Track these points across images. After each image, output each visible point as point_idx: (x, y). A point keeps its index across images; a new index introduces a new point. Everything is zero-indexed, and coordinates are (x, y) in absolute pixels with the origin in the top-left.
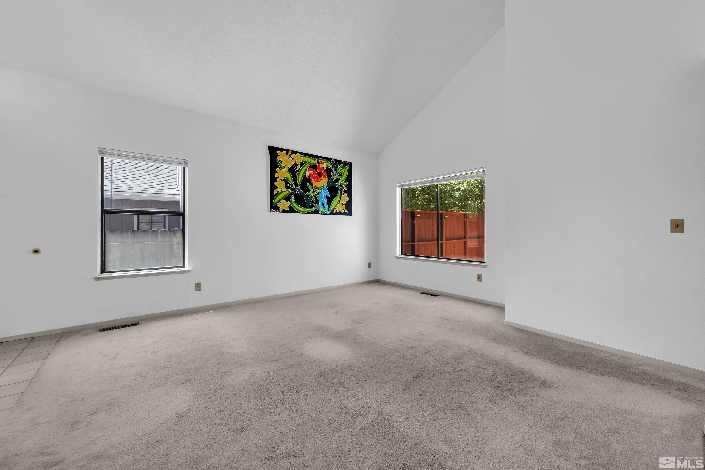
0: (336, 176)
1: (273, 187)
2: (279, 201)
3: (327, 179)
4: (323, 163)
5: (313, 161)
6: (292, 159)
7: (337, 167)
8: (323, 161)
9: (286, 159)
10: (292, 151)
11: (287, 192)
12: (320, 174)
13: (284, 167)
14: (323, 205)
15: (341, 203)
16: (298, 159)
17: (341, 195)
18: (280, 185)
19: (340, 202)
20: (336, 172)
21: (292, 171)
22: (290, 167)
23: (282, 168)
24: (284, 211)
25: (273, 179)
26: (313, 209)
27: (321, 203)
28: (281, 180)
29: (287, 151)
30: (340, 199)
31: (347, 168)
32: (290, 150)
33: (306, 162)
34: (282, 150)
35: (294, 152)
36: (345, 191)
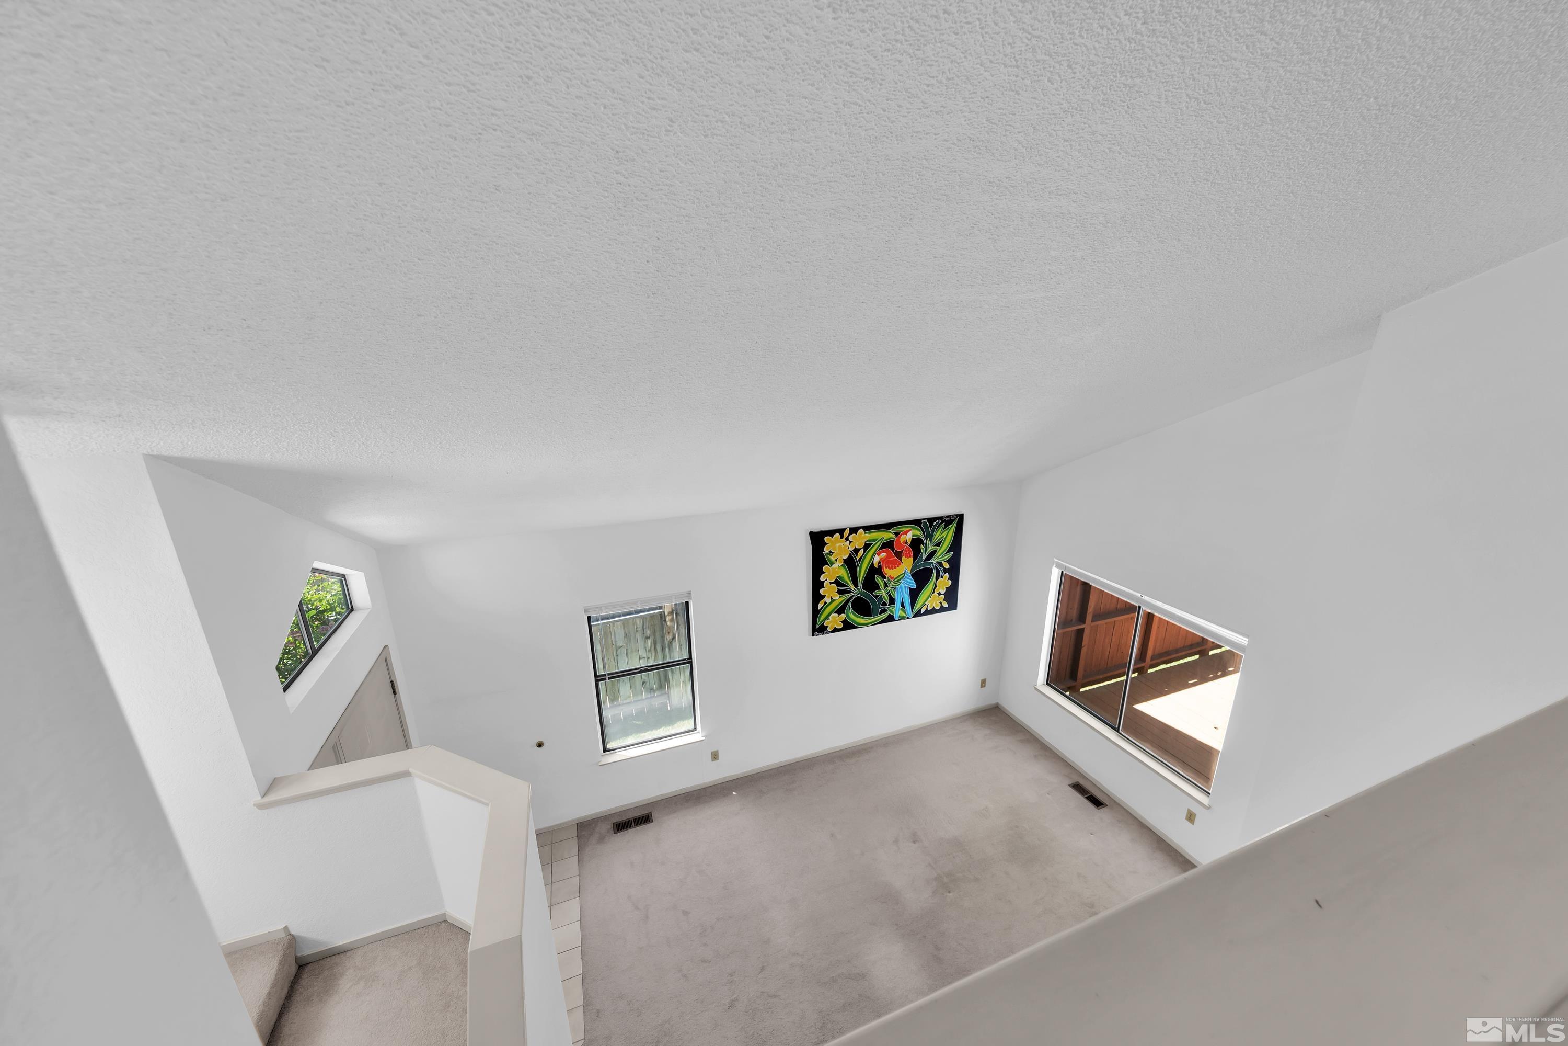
0: (930, 548)
1: (817, 597)
2: (827, 617)
3: (912, 559)
4: (906, 533)
5: (887, 535)
6: (850, 542)
7: (933, 531)
8: (905, 530)
9: (840, 547)
10: (850, 529)
11: (839, 600)
12: (899, 555)
13: (836, 560)
14: (903, 605)
15: (936, 593)
16: (860, 539)
17: (937, 578)
18: (829, 591)
19: (934, 592)
20: (931, 541)
21: (851, 564)
22: (845, 557)
23: (832, 564)
24: (835, 630)
25: (817, 584)
26: (885, 616)
27: (898, 603)
28: (831, 583)
29: (841, 531)
30: (936, 587)
31: (953, 528)
32: (845, 529)
33: (874, 540)
34: (831, 533)
35: (854, 530)
36: (945, 571)
